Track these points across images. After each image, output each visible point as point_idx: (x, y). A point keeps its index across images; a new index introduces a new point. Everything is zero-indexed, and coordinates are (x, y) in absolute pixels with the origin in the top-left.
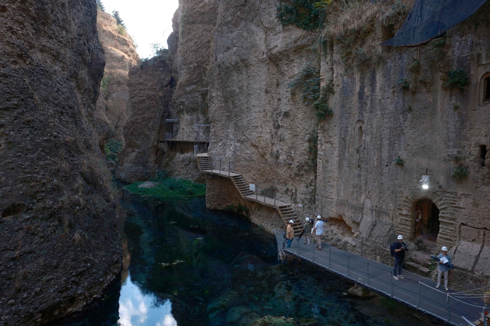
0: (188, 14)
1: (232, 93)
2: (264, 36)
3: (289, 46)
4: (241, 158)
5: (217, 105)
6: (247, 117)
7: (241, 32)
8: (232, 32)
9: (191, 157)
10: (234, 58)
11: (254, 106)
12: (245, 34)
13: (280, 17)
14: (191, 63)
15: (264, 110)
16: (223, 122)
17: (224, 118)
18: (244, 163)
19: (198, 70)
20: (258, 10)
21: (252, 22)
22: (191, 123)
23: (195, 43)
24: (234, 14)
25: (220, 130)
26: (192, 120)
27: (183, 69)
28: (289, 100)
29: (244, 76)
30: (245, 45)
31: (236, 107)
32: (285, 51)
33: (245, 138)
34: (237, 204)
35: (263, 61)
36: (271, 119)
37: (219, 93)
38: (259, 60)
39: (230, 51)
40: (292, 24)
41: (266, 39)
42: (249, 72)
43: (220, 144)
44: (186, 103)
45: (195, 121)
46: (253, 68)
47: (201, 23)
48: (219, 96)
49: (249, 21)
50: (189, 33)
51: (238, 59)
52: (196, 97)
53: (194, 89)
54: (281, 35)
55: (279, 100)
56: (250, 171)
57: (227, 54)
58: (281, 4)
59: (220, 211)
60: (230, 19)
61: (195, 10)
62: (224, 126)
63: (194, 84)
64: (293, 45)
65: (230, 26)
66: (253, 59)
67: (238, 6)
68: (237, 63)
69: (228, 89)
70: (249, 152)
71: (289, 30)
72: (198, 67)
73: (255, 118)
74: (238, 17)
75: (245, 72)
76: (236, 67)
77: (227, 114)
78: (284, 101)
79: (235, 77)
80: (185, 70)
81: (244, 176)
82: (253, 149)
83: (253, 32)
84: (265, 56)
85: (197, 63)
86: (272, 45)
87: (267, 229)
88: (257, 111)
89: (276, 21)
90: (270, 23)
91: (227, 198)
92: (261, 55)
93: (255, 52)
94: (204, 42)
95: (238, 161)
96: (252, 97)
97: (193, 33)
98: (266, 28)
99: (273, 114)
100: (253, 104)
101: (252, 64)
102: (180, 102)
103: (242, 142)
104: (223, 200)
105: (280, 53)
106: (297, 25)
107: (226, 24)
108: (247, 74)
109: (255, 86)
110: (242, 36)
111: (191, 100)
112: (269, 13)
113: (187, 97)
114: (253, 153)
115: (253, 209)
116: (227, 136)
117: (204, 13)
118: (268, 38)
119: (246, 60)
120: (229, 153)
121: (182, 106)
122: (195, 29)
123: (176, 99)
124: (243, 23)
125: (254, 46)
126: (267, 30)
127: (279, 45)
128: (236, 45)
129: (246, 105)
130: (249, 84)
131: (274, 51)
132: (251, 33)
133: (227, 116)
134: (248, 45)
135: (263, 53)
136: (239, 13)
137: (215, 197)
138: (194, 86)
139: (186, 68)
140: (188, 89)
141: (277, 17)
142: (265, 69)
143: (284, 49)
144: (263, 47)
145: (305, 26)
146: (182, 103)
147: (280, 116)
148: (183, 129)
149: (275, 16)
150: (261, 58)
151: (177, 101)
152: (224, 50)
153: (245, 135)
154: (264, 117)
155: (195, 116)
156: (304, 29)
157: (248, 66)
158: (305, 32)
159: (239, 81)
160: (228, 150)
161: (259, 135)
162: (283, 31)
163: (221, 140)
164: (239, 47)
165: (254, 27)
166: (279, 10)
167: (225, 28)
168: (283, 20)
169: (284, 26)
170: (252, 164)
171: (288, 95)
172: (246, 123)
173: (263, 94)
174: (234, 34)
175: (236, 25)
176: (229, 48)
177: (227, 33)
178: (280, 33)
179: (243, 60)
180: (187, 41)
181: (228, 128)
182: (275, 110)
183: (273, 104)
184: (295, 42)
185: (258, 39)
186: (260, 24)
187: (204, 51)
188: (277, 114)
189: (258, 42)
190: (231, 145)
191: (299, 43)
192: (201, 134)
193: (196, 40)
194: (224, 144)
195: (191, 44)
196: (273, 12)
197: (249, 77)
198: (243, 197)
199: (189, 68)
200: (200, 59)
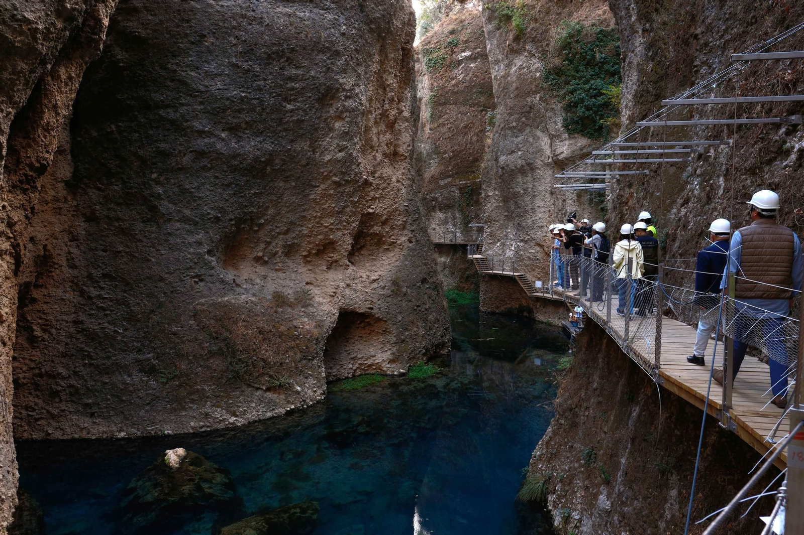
0: (438, 93)
1: (516, 195)
2: (549, 141)
3: (575, 153)
4: (524, 257)
5: (494, 205)
6: (531, 218)
7: (526, 137)
8: (516, 137)
9: (446, 262)
10: (520, 161)
11: (539, 207)
12: (531, 140)
13: (566, 126)
14: (445, 152)
15: (549, 211)
16: (501, 222)
17: (502, 217)
18: (528, 263)
19: (454, 161)
20: (543, 117)
21: (538, 128)
22: (445, 222)
23: (449, 129)
24: (518, 120)
25: (497, 230)
26: (446, 218)
27: (433, 159)
28: (574, 202)
29: (529, 178)
30: (531, 150)
31: (519, 207)
32: (571, 157)
33: (529, 237)
34: (517, 306)
35: (548, 165)
36: (557, 220)
37: (497, 193)
38: (545, 164)
39: (514, 155)
40: (578, 133)
41: (551, 144)
42: (535, 174)
43: (498, 245)
44: (440, 199)
45: (450, 220)
46: (539, 171)
47: (455, 103)
48: (497, 195)
49: (535, 128)
50: (440, 117)
51: (524, 162)
52: (452, 191)
53: (449, 183)
54: (567, 142)
55: (564, 201)
56: (534, 270)
57: (512, 158)
58: (567, 115)
59: (498, 313)
60: (514, 124)
61: (447, 89)
62: (502, 226)
63: (449, 176)
64: (579, 153)
65: (515, 131)
66: (538, 163)
67: (523, 113)
68: (523, 166)
69: (511, 190)
70: (533, 251)
71: (574, 138)
72: (454, 156)
73: (540, 218)
74: (523, 123)
75: (530, 175)
76: (522, 171)
77: (506, 214)
78: (570, 202)
79: (520, 179)
80: (436, 160)
81: (527, 275)
82: (538, 249)
83: (539, 138)
84: (550, 160)
85: (453, 152)
86: (558, 152)
87: (554, 323)
88: (542, 211)
89: (562, 129)
90: (556, 130)
91: (506, 299)
92: (547, 159)
93: (541, 156)
94: (460, 127)
95: (522, 260)
96: (537, 198)
97: (445, 116)
98: (553, 135)
99: (558, 214)
100: (538, 205)
101: (538, 168)
102: (432, 197)
103: (526, 242)
104: (501, 302)
105: (566, 159)
106: (582, 134)
107: (510, 128)
108: (532, 177)
109: (540, 188)
110: (528, 141)
111: (446, 195)
112: (555, 122)
113: (441, 192)
114: (537, 252)
115: (538, 306)
116: (506, 236)
117: (457, 93)
118: (553, 144)
119: (532, 164)
120: (510, 253)
121: (434, 203)
122: (448, 111)
123: (427, 195)
124: (528, 130)
125: (540, 151)
126: (552, 137)
127: (565, 152)
128: (522, 149)
129: (531, 206)
130: (534, 186)
131: (561, 157)
132: (536, 138)
133: (506, 216)
134: (534, 149)
135: (549, 157)
136: (524, 119)
137: (493, 300)
138: (449, 180)
139: (438, 158)
140: (442, 183)
141: (563, 126)
142: (550, 172)
143: (570, 155)
144: (549, 152)
145: (590, 136)
146: (435, 199)
147: (565, 216)
148: (434, 229)
149: (561, 125)
150: (546, 162)
151: (428, 197)
152: (508, 152)
153: (529, 235)
154: (549, 217)
155: (450, 214)
156: (589, 138)
157: (533, 169)
158: (589, 140)
159: (524, 183)
160: (508, 251)
161: (545, 234)
162: (569, 139)
163: (499, 241)
164: (524, 151)
165: (539, 133)
166: (565, 120)
167: (509, 132)
168: (568, 129)
169: (569, 134)
170: (537, 263)
171: (573, 196)
172: (530, 223)
173: (548, 195)
174: (520, 139)
175: (521, 131)
176: (513, 152)
177: (511, 137)
178: (565, 140)
179: (529, 164)
180: (438, 126)
181: (507, 228)
182: (560, 211)
183: (558, 205)
184: (581, 150)
185: (543, 143)
186: (545, 130)
187: (460, 138)
188: (562, 214)
189: (543, 147)
190: (512, 245)
191: (585, 151)
192: (458, 235)
193: (449, 126)
194: (503, 244)
195: (444, 130)
196: (559, 120)
197: (534, 179)
198: (529, 294)
199: (444, 158)
200: (456, 148)
